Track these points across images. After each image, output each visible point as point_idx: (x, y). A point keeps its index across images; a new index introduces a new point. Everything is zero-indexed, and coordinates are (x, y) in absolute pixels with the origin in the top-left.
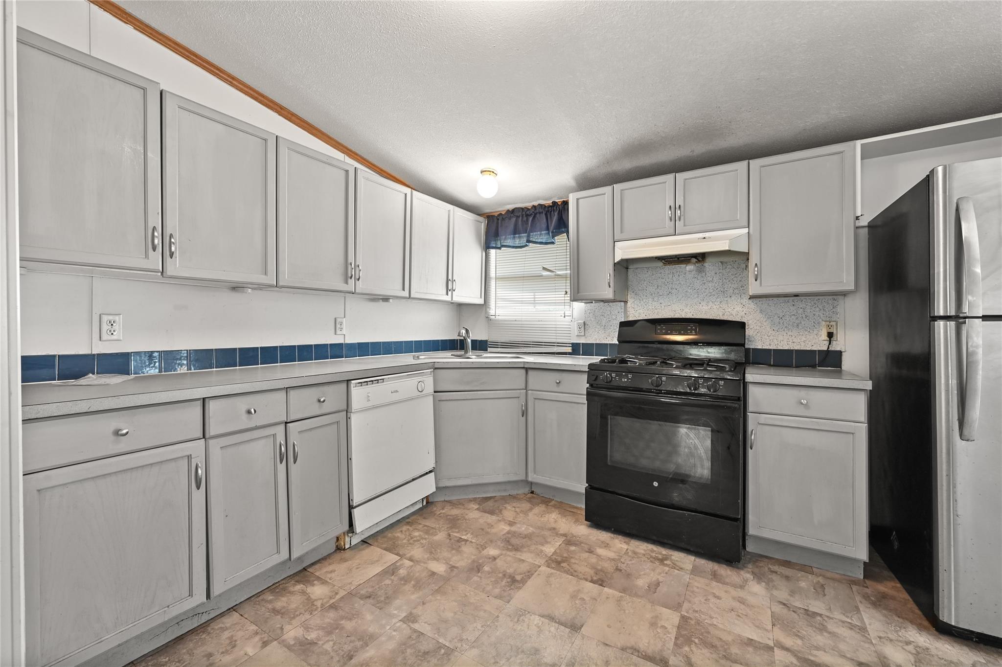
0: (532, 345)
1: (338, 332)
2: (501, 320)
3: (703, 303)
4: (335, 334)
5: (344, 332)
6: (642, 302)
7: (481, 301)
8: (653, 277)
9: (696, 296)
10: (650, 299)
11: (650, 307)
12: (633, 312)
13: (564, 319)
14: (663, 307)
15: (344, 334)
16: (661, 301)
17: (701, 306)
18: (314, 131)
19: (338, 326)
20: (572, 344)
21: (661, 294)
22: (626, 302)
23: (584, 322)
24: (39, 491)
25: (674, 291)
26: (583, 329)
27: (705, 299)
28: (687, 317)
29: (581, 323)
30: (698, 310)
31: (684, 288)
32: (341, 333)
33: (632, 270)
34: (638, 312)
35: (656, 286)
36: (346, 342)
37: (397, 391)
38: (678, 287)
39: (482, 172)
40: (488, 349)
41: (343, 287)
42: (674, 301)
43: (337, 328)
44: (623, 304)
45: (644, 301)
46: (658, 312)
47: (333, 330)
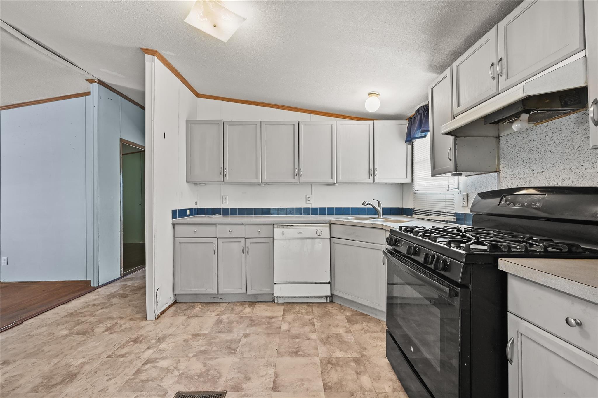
0: (436, 213)
1: (307, 202)
2: (420, 194)
3: (588, 165)
4: (306, 203)
5: (311, 202)
6: (514, 171)
7: (408, 180)
8: (524, 141)
9: (576, 156)
10: (522, 167)
11: (522, 176)
12: (506, 182)
13: (448, 192)
14: (536, 174)
15: (311, 203)
16: (534, 167)
17: (584, 169)
18: (293, 109)
19: (307, 199)
20: (455, 214)
21: (533, 159)
22: (498, 172)
23: (467, 194)
24: (180, 243)
25: (547, 154)
26: (466, 200)
27: (589, 159)
28: (564, 185)
29: (464, 195)
30: (580, 175)
31: (560, 148)
32: (309, 202)
33: (504, 137)
34: (510, 182)
35: (527, 150)
36: (312, 207)
37: (301, 233)
38: (553, 148)
39: (369, 94)
40: (413, 215)
41: (293, 180)
42: (548, 166)
43: (307, 200)
44: (496, 174)
45: (516, 169)
46: (530, 181)
47: (305, 201)
